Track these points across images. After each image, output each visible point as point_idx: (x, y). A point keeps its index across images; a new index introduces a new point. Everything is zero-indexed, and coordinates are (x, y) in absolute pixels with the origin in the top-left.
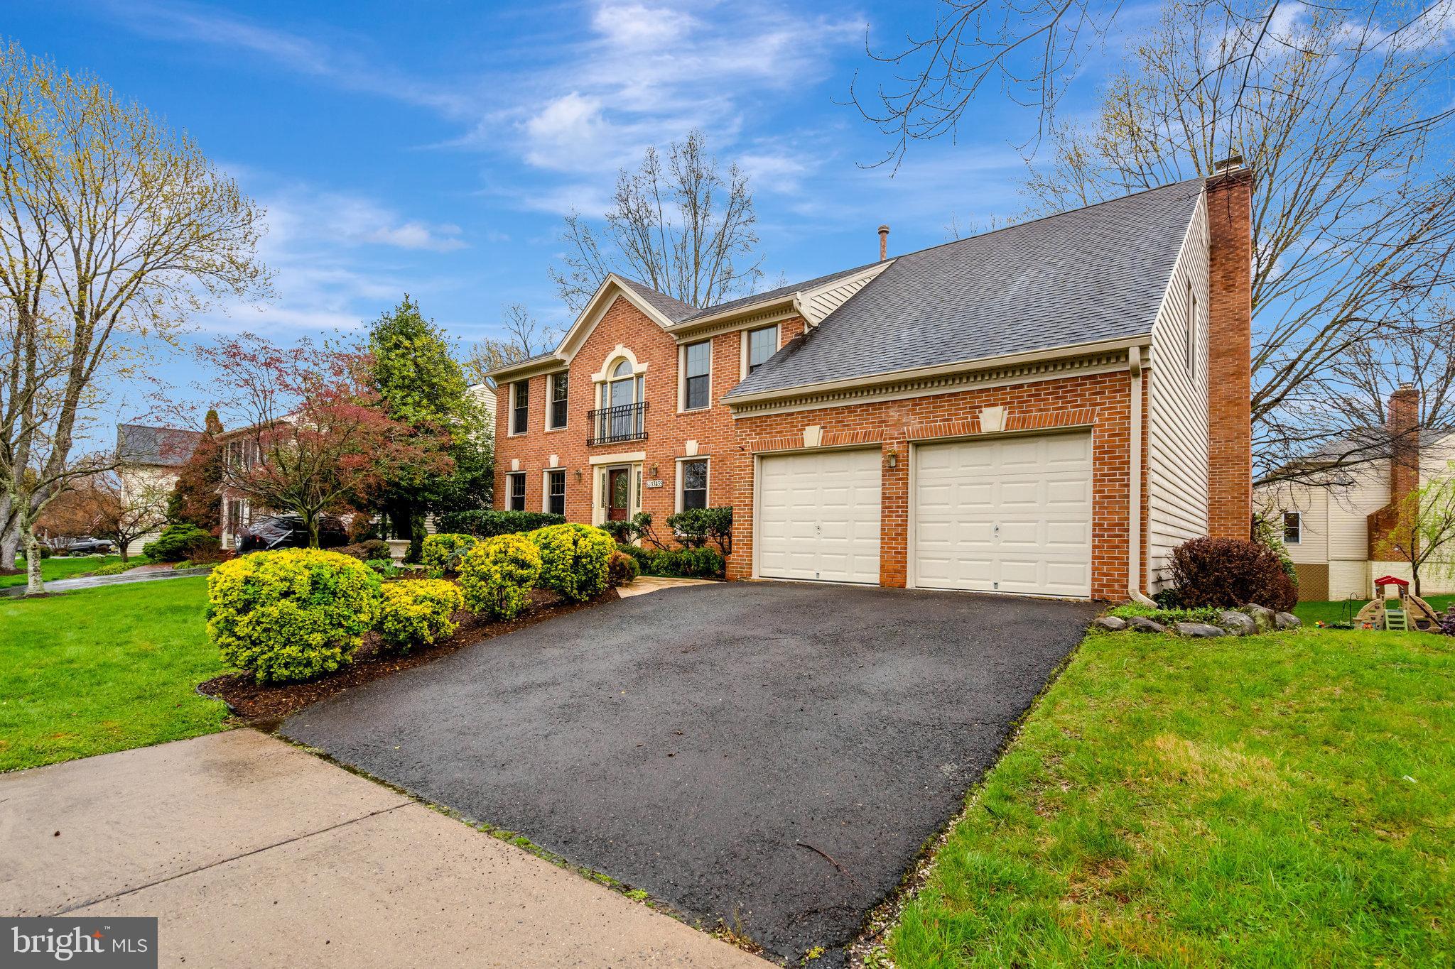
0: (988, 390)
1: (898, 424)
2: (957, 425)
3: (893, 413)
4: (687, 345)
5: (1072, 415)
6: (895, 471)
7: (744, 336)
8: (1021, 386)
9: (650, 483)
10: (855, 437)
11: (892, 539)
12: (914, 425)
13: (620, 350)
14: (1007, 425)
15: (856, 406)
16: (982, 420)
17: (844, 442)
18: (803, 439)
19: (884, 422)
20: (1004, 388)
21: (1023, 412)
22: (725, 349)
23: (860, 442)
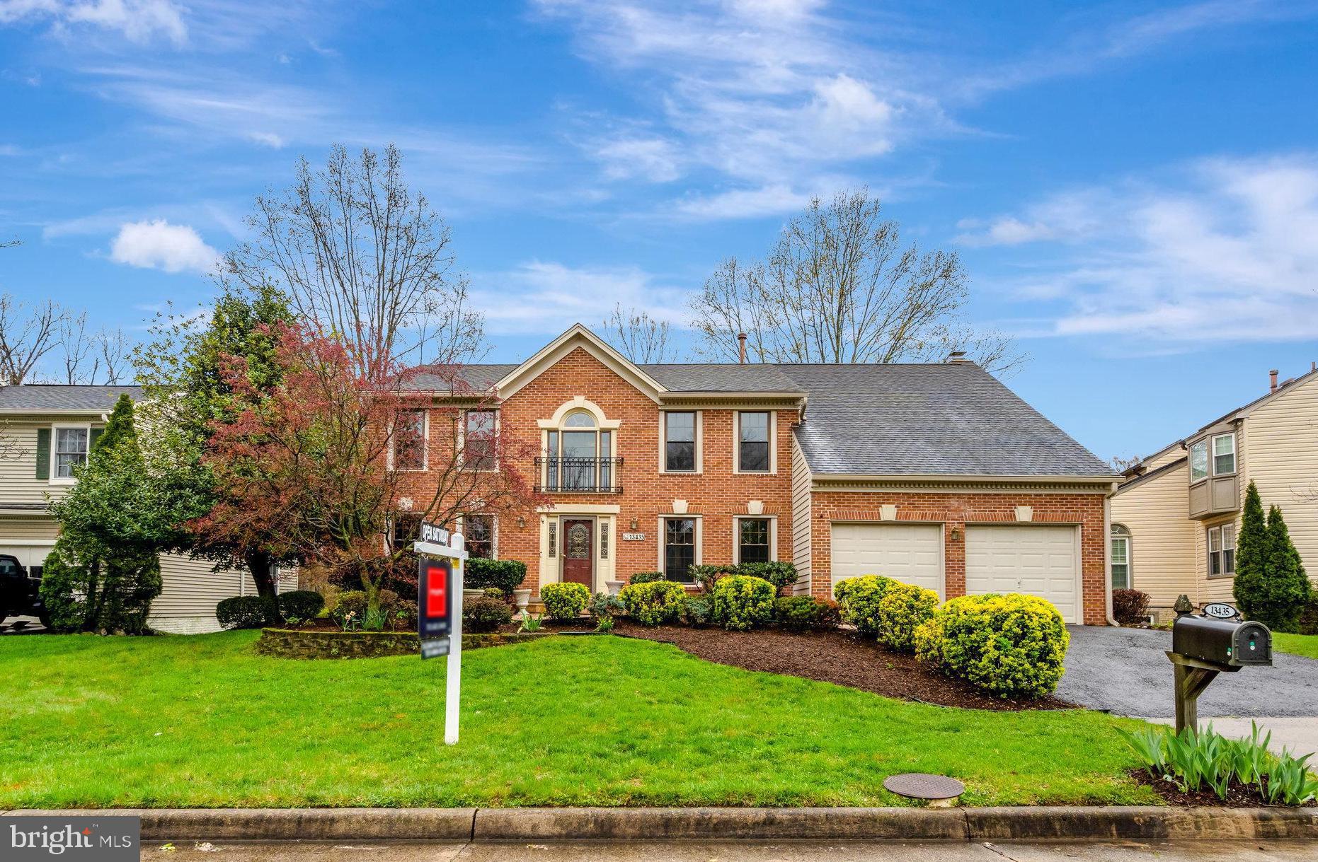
0: (1020, 495)
1: (957, 510)
2: (1000, 516)
3: (954, 503)
4: (667, 412)
5: (1071, 516)
6: (955, 541)
7: (736, 415)
8: (1041, 495)
9: (627, 536)
10: (924, 516)
11: (956, 589)
12: (969, 512)
13: (579, 401)
14: (1033, 518)
15: (924, 494)
16: (1016, 513)
17: (915, 517)
18: (879, 513)
19: (946, 507)
20: (1030, 495)
21: (1043, 511)
22: (717, 423)
23: (928, 520)
